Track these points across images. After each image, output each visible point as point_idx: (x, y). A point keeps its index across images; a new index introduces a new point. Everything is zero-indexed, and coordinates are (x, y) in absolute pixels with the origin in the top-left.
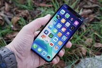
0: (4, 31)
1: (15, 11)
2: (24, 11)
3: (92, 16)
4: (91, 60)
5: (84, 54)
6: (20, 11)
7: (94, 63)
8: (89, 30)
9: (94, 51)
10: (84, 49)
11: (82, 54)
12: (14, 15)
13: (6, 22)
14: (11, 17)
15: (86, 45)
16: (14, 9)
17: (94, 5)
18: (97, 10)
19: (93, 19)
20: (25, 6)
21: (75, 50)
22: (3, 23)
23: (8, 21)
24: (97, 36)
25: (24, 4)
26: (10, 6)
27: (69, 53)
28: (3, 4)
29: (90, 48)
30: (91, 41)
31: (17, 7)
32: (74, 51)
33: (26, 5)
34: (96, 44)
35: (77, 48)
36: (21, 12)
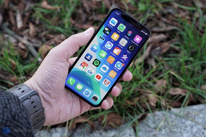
0: (27, 67)
1: (45, 36)
2: (59, 36)
3: (166, 44)
4: (164, 115)
5: (153, 104)
6: (51, 36)
7: (170, 120)
8: (162, 67)
9: (170, 101)
10: (152, 97)
11: (150, 105)
12: (43, 43)
13: (30, 53)
14: (38, 45)
15: (156, 91)
16: (43, 34)
17: (170, 28)
18: (175, 35)
19: (167, 49)
20: (59, 29)
21: (138, 99)
22: (26, 55)
23: (34, 51)
24: (174, 76)
25: (59, 25)
26: (37, 29)
27: (129, 102)
28: (26, 25)
29: (163, 95)
30: (164, 85)
31: (47, 29)
32: (136, 100)
33: (62, 27)
34: (172, 89)
35: (141, 95)
36: (53, 38)
